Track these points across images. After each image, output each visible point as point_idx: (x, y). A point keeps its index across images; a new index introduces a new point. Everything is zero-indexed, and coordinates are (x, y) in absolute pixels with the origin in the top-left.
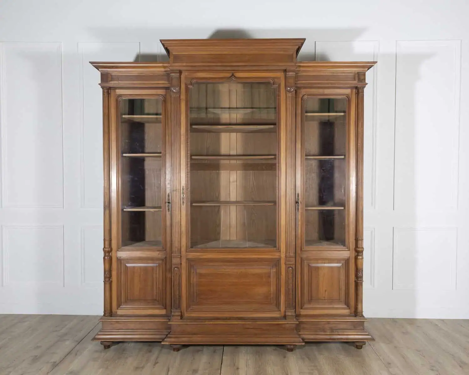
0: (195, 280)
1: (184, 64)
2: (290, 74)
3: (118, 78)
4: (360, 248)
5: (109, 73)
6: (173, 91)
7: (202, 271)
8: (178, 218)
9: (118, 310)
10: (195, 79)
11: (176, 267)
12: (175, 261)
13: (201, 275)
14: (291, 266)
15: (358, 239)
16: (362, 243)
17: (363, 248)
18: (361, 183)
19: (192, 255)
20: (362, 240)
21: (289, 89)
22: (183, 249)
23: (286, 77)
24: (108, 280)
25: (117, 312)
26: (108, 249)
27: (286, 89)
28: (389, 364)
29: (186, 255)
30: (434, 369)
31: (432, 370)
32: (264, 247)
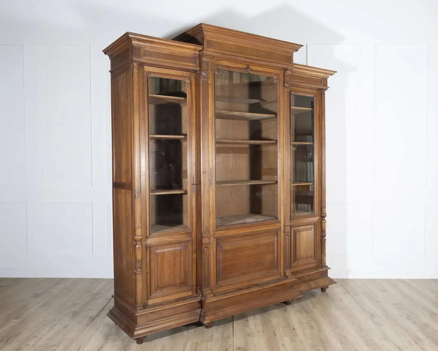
0: (221, 256)
1: (216, 51)
2: (288, 72)
3: (151, 54)
4: (324, 214)
5: (142, 47)
6: (203, 74)
7: (227, 247)
8: (207, 199)
9: (148, 301)
10: (221, 66)
11: (205, 247)
12: (205, 241)
13: (226, 251)
14: (288, 233)
15: (322, 207)
16: (325, 210)
17: (326, 214)
18: (324, 165)
19: (219, 233)
20: (325, 207)
21: (286, 85)
22: (211, 229)
23: (284, 76)
24: (140, 270)
25: (147, 303)
26: (140, 237)
27: (284, 84)
28: (373, 315)
29: (214, 234)
30: (410, 318)
31: (409, 319)
32: (269, 220)
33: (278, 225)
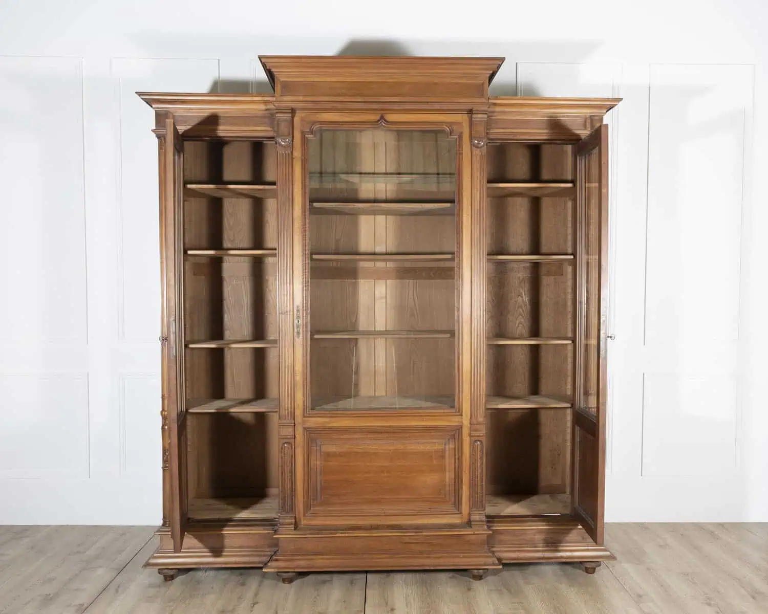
0: (318, 463)
2: (479, 117)
5: (170, 112)
6: (280, 144)
7: (331, 447)
8: (290, 359)
10: (319, 124)
11: (286, 443)
12: (285, 432)
13: (329, 456)
19: (313, 422)
21: (476, 142)
22: (299, 412)
23: (471, 123)
27: (471, 142)
28: (640, 596)
29: (304, 422)
30: (712, 602)
31: (709, 604)
32: (433, 408)
33: (457, 419)
